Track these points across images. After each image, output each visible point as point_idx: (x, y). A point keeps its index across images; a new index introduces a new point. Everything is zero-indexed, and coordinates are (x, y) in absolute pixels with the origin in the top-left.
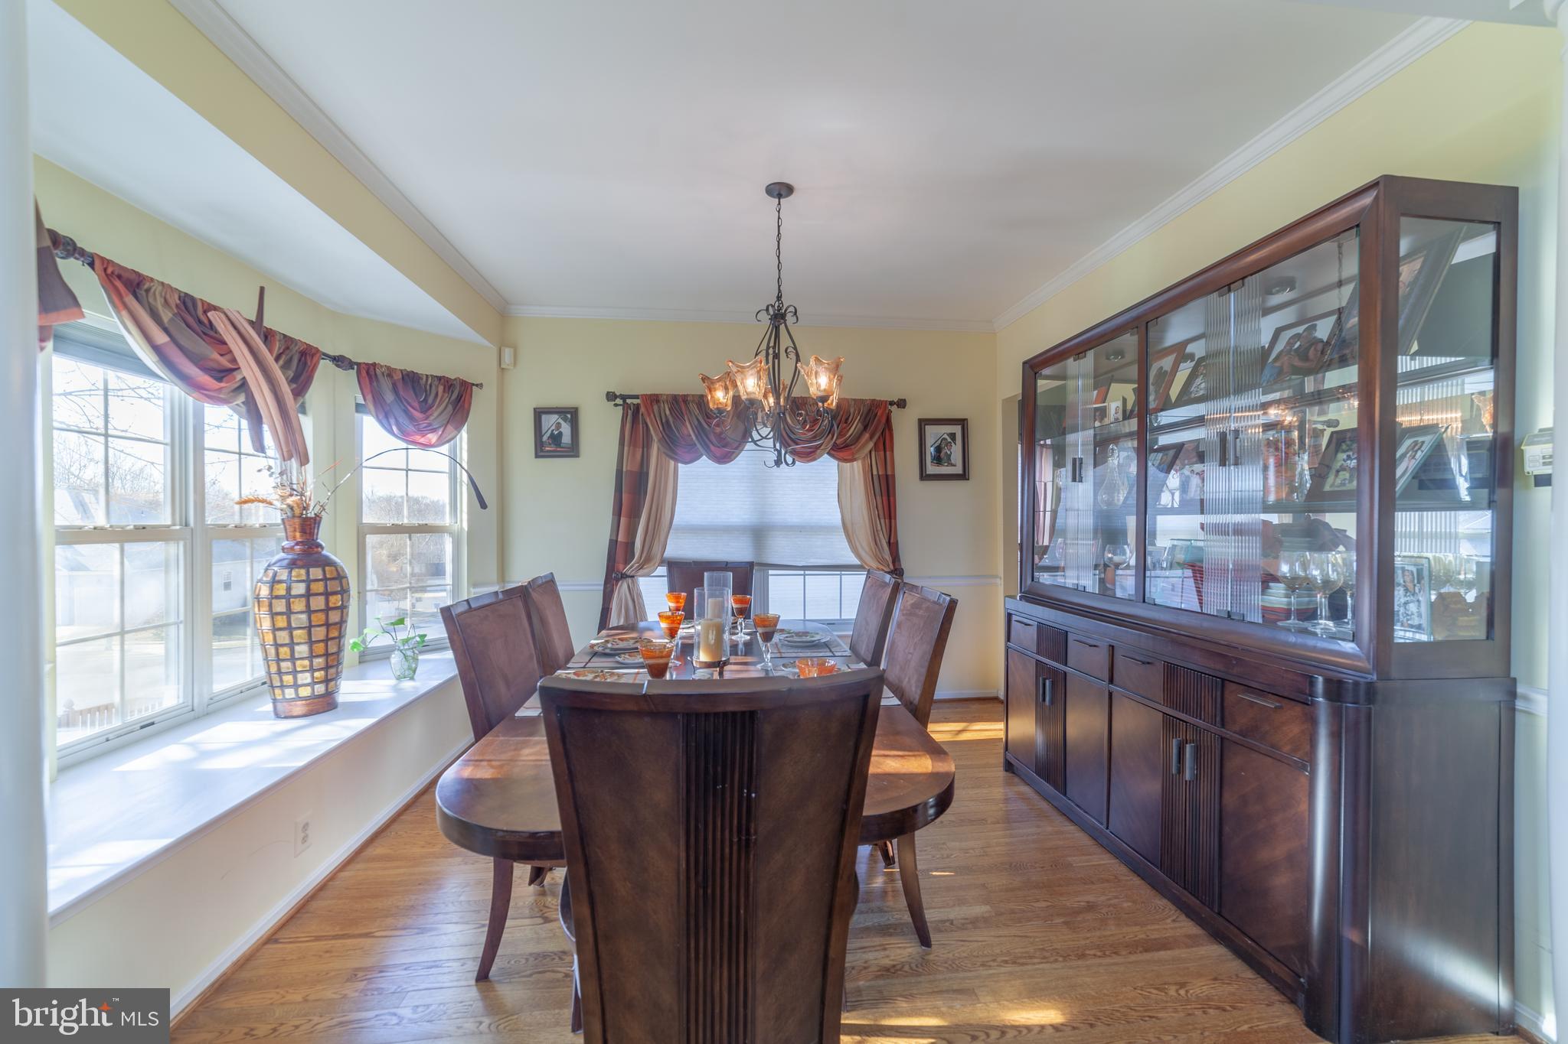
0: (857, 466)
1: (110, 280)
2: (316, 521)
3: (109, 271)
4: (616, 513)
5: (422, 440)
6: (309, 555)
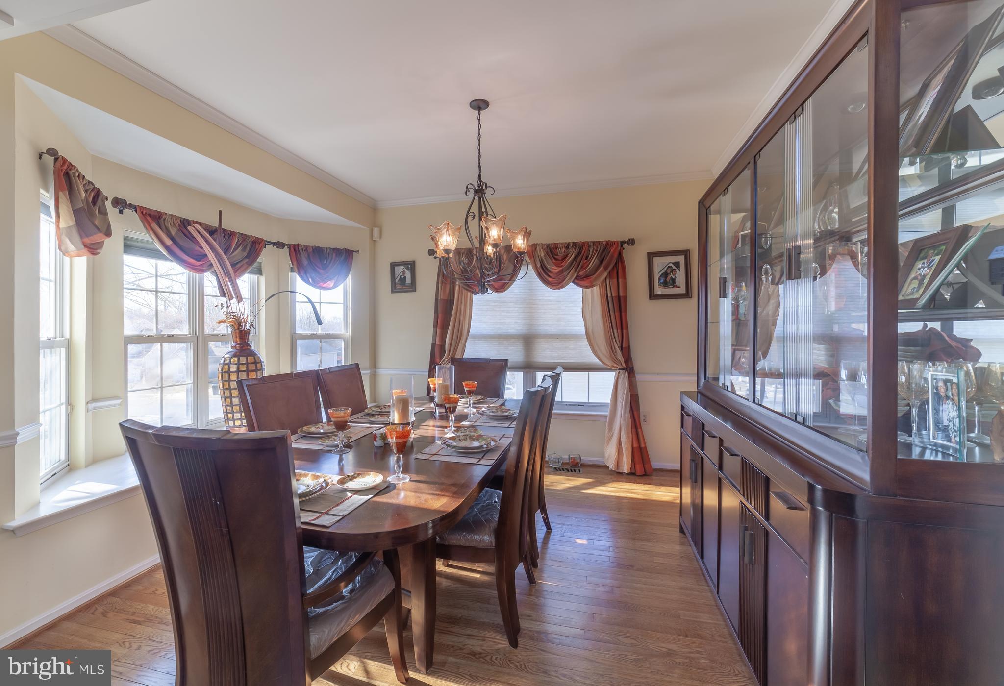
0: (596, 290)
1: (145, 217)
2: (247, 333)
3: (144, 212)
4: (436, 326)
5: (325, 285)
6: (243, 349)
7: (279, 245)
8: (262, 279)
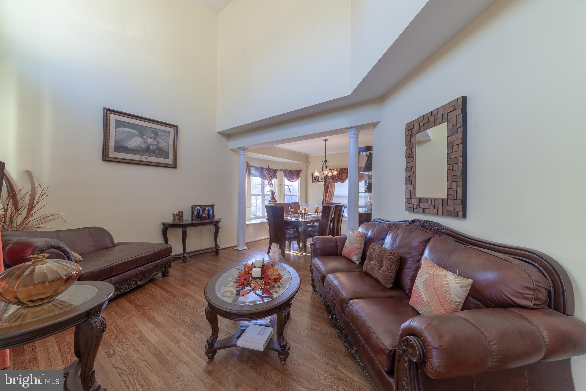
2: (274, 194)
3: (255, 168)
4: (324, 193)
5: (293, 181)
6: (273, 198)
7: (281, 170)
8: (277, 179)
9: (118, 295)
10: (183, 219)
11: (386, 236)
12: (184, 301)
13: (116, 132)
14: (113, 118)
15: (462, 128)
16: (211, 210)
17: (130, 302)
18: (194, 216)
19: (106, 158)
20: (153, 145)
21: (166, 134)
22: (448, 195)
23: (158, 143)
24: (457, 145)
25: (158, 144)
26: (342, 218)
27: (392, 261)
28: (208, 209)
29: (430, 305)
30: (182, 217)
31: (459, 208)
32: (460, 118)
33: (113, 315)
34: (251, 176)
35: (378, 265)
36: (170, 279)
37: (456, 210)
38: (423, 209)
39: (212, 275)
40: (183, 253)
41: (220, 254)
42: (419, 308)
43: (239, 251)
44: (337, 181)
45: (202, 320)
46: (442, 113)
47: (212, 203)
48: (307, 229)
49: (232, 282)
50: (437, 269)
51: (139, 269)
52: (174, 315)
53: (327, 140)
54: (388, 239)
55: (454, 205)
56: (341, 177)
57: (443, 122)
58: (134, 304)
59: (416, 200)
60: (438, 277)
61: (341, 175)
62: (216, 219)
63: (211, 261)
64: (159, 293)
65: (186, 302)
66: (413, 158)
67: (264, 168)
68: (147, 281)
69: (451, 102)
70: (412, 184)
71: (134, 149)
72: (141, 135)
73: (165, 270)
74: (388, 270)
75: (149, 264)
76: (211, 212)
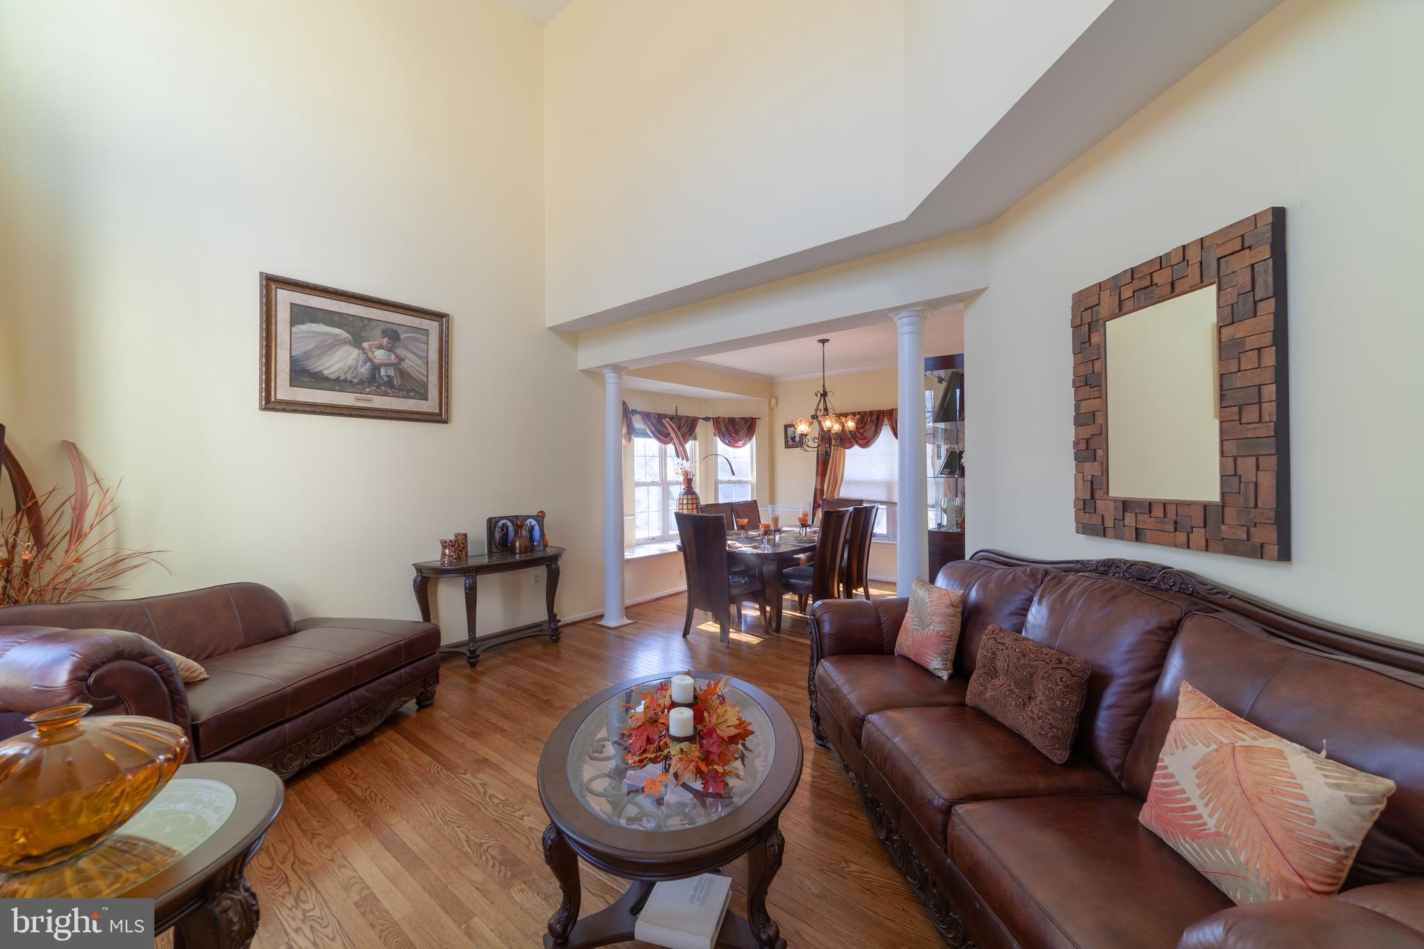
1: (643, 417)
2: (691, 480)
3: (642, 414)
5: (736, 445)
6: (689, 491)
7: (707, 419)
8: (697, 442)
9: (304, 767)
10: (467, 553)
11: (1029, 606)
12: (476, 782)
13: (293, 336)
14: (285, 298)
15: (1273, 300)
16: (537, 528)
17: (336, 787)
18: (495, 544)
19: (270, 403)
20: (386, 365)
21: (419, 336)
22: (1223, 494)
23: (401, 359)
24: (1256, 351)
25: (399, 363)
26: (871, 539)
27: (1067, 686)
28: (529, 525)
29: (1231, 845)
30: (465, 547)
31: (1267, 535)
32: (1266, 272)
33: (290, 827)
34: (633, 436)
35: (1017, 691)
36: (439, 714)
37: (1256, 540)
38: (1137, 529)
39: (546, 701)
40: (467, 638)
41: (561, 639)
42: (1188, 847)
43: (609, 631)
44: (850, 445)
45: (527, 842)
46: (1199, 259)
47: (539, 510)
48: (784, 571)
49: (610, 743)
50: (1241, 727)
51: (358, 694)
52: (453, 828)
53: (828, 340)
54: (1037, 615)
55: (1247, 524)
56: (862, 434)
57: (1205, 284)
58: (346, 793)
59: (1111, 505)
60: (1251, 758)
61: (862, 428)
62: (550, 551)
63: (538, 658)
64: (410, 758)
65: (481, 784)
66: (1099, 388)
67: (665, 416)
68: (379, 723)
69: (1231, 226)
70: (1098, 459)
71: (339, 377)
72: (357, 342)
73: (424, 692)
74: (1053, 710)
75: (383, 679)
76: (537, 533)
